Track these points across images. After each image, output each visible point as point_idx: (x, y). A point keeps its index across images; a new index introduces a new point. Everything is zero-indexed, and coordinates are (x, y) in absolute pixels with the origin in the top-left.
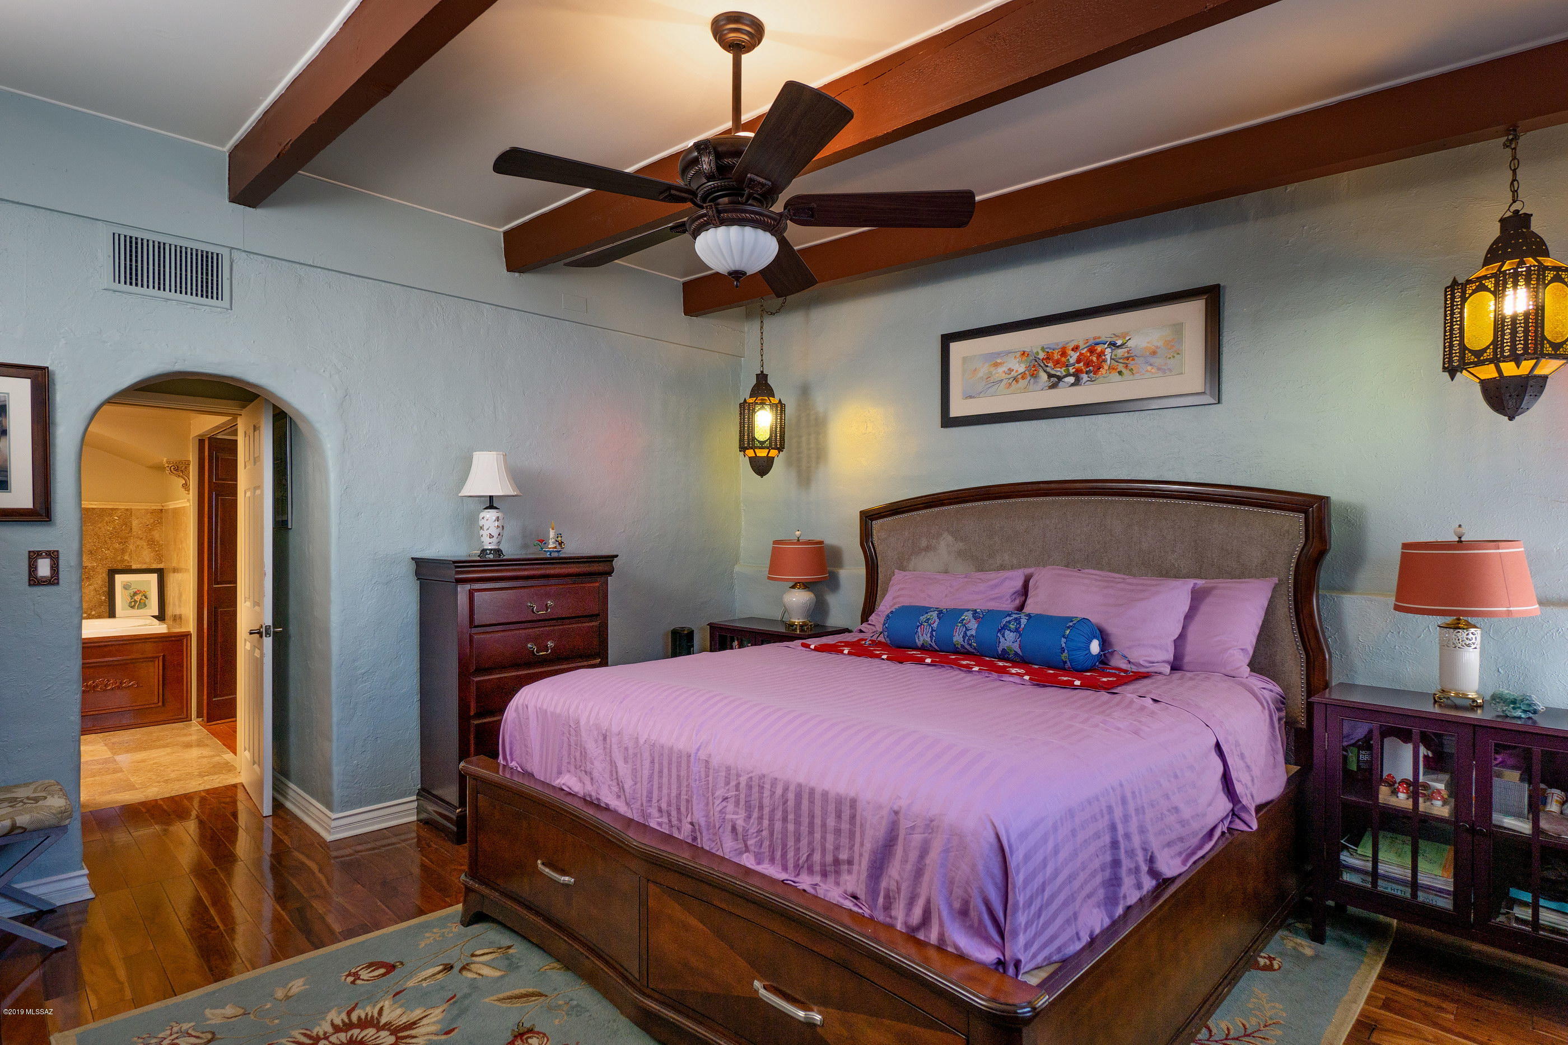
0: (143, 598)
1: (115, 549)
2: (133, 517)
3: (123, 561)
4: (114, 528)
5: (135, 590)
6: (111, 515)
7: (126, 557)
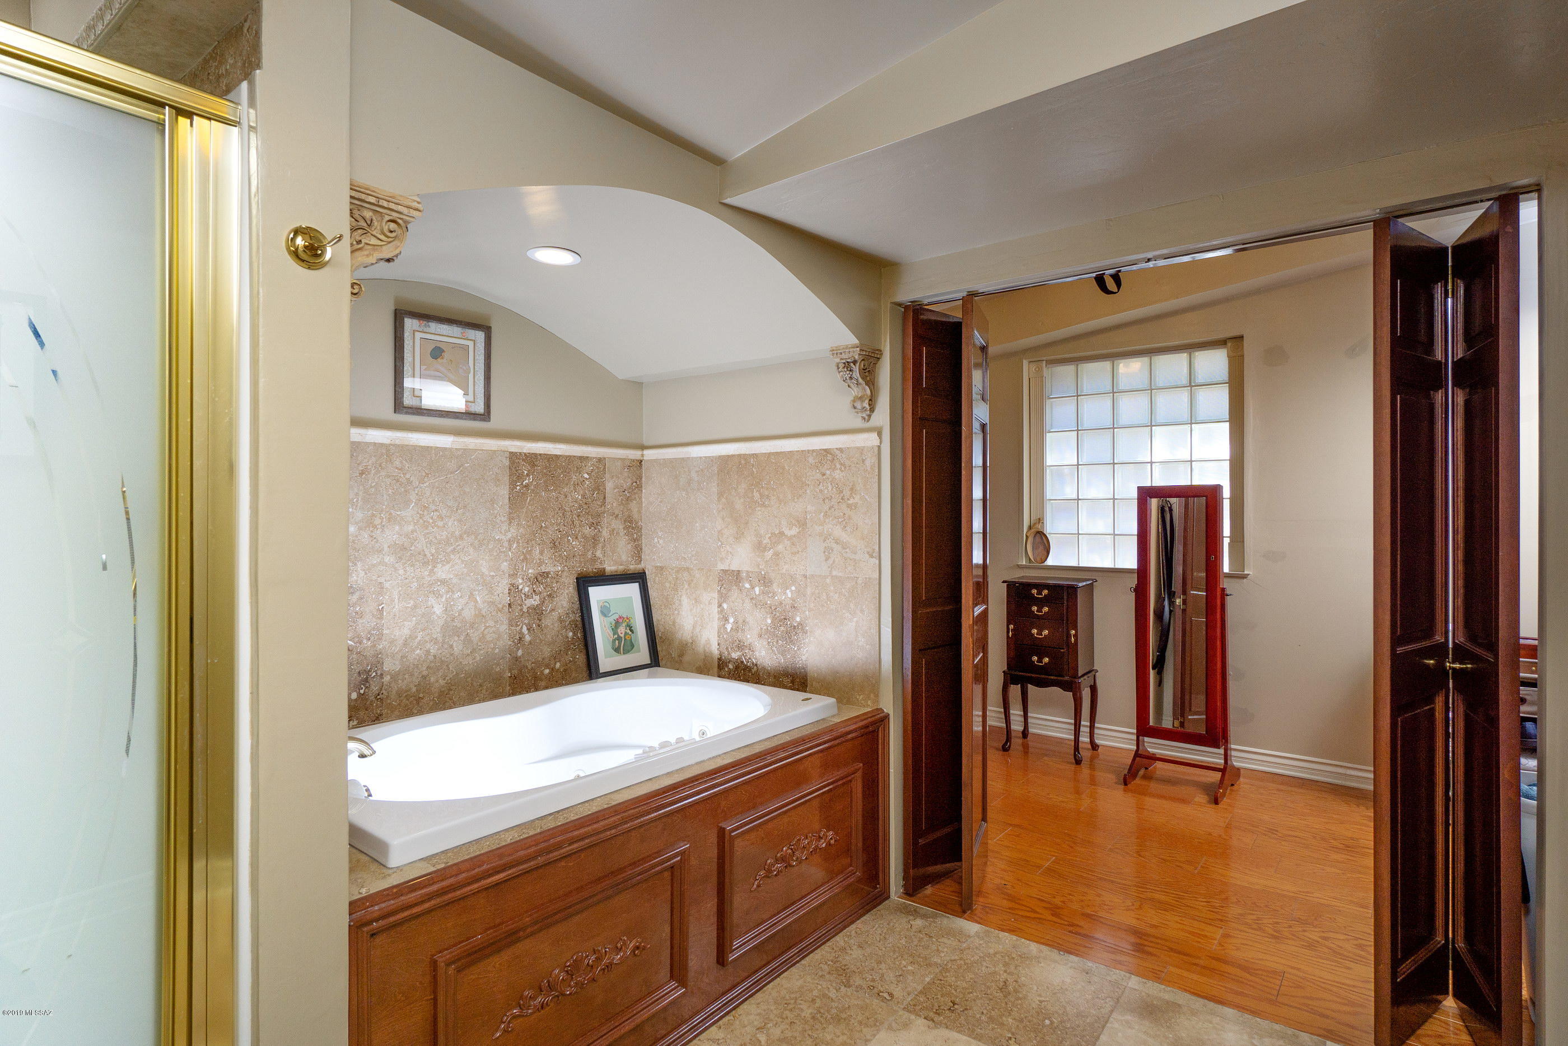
0: (628, 631)
1: (585, 537)
2: (607, 476)
3: (594, 559)
4: (583, 496)
5: (616, 617)
6: (579, 470)
7: (599, 554)
